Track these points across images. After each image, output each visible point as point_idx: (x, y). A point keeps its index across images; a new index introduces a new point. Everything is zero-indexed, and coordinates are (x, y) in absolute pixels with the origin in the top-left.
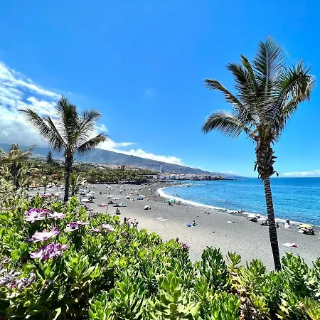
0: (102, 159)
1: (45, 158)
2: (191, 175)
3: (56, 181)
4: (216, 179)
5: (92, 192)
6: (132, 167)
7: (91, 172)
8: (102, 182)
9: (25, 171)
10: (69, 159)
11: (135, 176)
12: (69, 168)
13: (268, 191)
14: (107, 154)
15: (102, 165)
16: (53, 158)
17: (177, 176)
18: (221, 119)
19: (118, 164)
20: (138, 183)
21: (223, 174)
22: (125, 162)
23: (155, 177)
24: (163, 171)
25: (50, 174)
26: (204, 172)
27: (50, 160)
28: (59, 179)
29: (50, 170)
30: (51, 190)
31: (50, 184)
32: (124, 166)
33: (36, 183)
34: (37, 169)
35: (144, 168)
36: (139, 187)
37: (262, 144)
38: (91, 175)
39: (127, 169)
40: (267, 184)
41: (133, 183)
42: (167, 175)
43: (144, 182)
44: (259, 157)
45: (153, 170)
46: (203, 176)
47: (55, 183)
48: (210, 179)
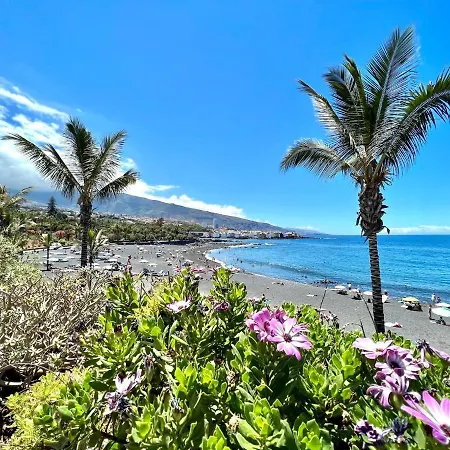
0: (129, 209)
1: (45, 206)
2: (255, 232)
3: (64, 240)
4: (290, 237)
5: (116, 256)
6: (173, 220)
7: (113, 227)
8: (131, 242)
9: (17, 226)
10: (86, 209)
11: (177, 233)
12: (86, 221)
13: (374, 253)
14: (137, 203)
15: (130, 218)
16: (57, 207)
17: (237, 233)
18: (310, 151)
19: (153, 217)
20: (182, 242)
21: (299, 231)
22: (162, 214)
23: (205, 234)
24: (217, 227)
25: (55, 230)
26: (274, 228)
27: (52, 210)
28: (68, 237)
29: (54, 224)
30: (56, 253)
31: (54, 245)
32: (161, 220)
33: (33, 243)
34: (33, 223)
35: (191, 222)
36: (183, 248)
37: (368, 188)
38: (114, 231)
39: (166, 224)
40: (373, 244)
41: (175, 243)
42: (223, 232)
43: (192, 241)
44: (363, 206)
45: (203, 225)
46: (271, 233)
47: (63, 244)
48: (282, 236)
